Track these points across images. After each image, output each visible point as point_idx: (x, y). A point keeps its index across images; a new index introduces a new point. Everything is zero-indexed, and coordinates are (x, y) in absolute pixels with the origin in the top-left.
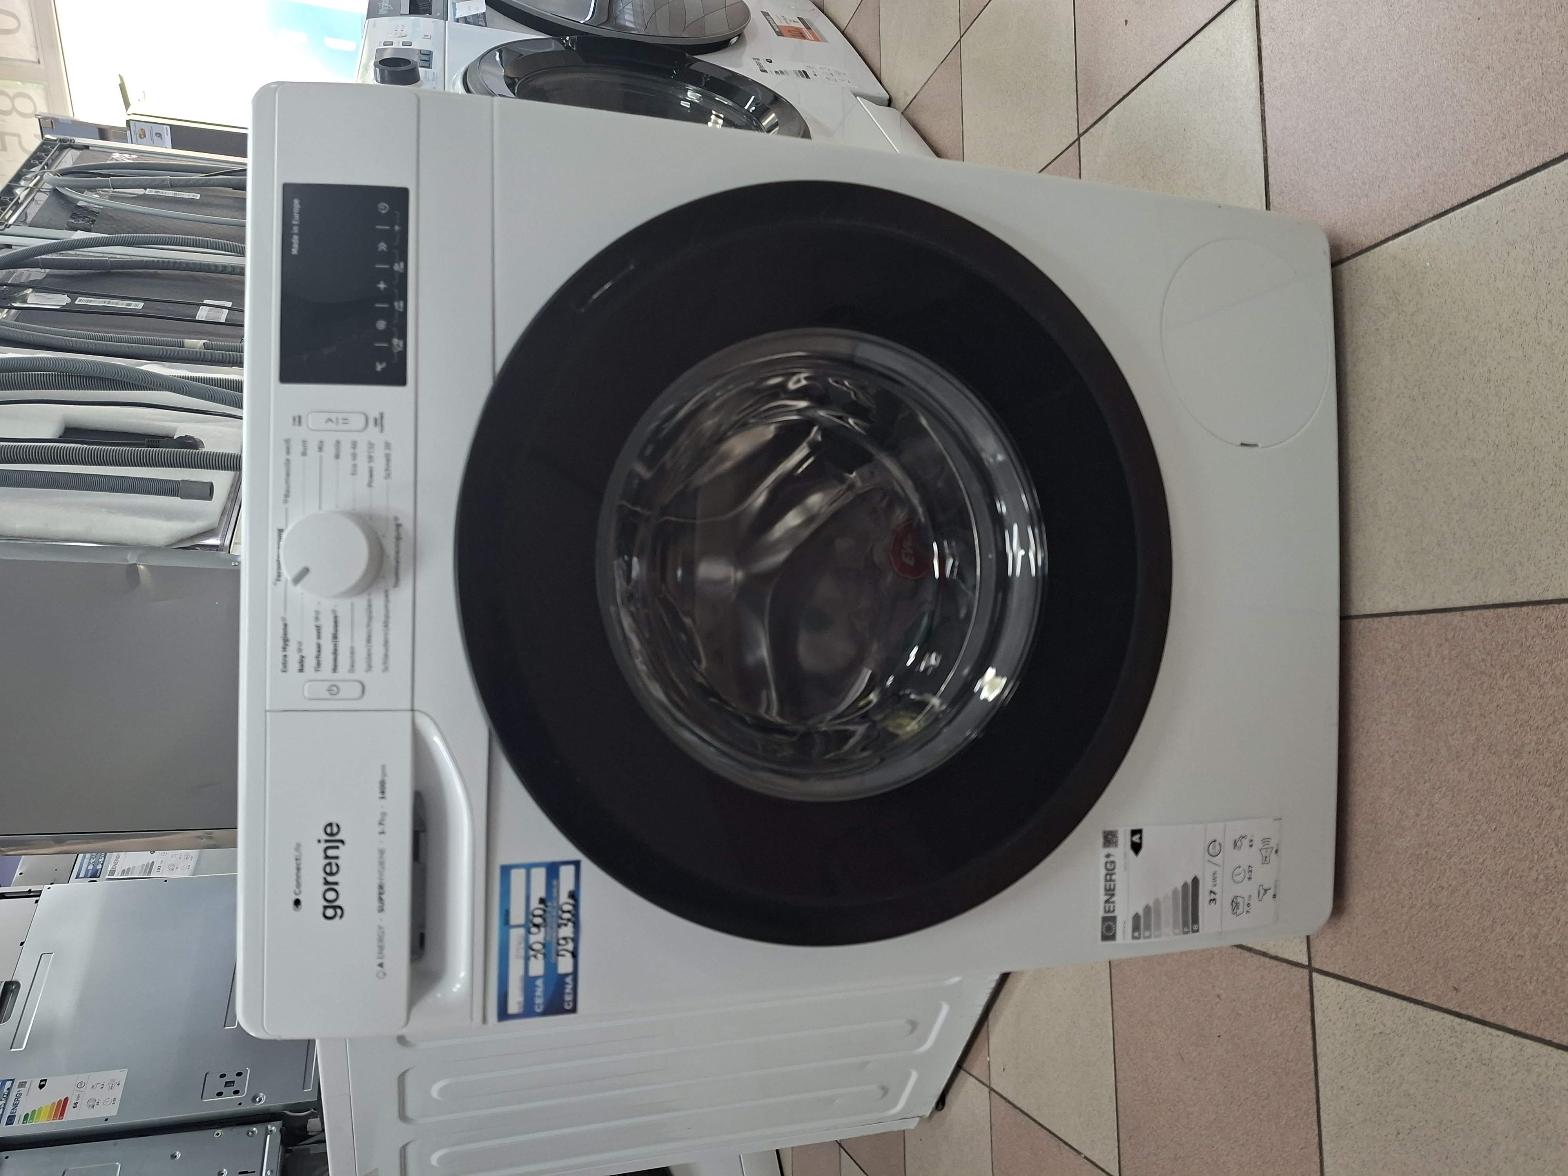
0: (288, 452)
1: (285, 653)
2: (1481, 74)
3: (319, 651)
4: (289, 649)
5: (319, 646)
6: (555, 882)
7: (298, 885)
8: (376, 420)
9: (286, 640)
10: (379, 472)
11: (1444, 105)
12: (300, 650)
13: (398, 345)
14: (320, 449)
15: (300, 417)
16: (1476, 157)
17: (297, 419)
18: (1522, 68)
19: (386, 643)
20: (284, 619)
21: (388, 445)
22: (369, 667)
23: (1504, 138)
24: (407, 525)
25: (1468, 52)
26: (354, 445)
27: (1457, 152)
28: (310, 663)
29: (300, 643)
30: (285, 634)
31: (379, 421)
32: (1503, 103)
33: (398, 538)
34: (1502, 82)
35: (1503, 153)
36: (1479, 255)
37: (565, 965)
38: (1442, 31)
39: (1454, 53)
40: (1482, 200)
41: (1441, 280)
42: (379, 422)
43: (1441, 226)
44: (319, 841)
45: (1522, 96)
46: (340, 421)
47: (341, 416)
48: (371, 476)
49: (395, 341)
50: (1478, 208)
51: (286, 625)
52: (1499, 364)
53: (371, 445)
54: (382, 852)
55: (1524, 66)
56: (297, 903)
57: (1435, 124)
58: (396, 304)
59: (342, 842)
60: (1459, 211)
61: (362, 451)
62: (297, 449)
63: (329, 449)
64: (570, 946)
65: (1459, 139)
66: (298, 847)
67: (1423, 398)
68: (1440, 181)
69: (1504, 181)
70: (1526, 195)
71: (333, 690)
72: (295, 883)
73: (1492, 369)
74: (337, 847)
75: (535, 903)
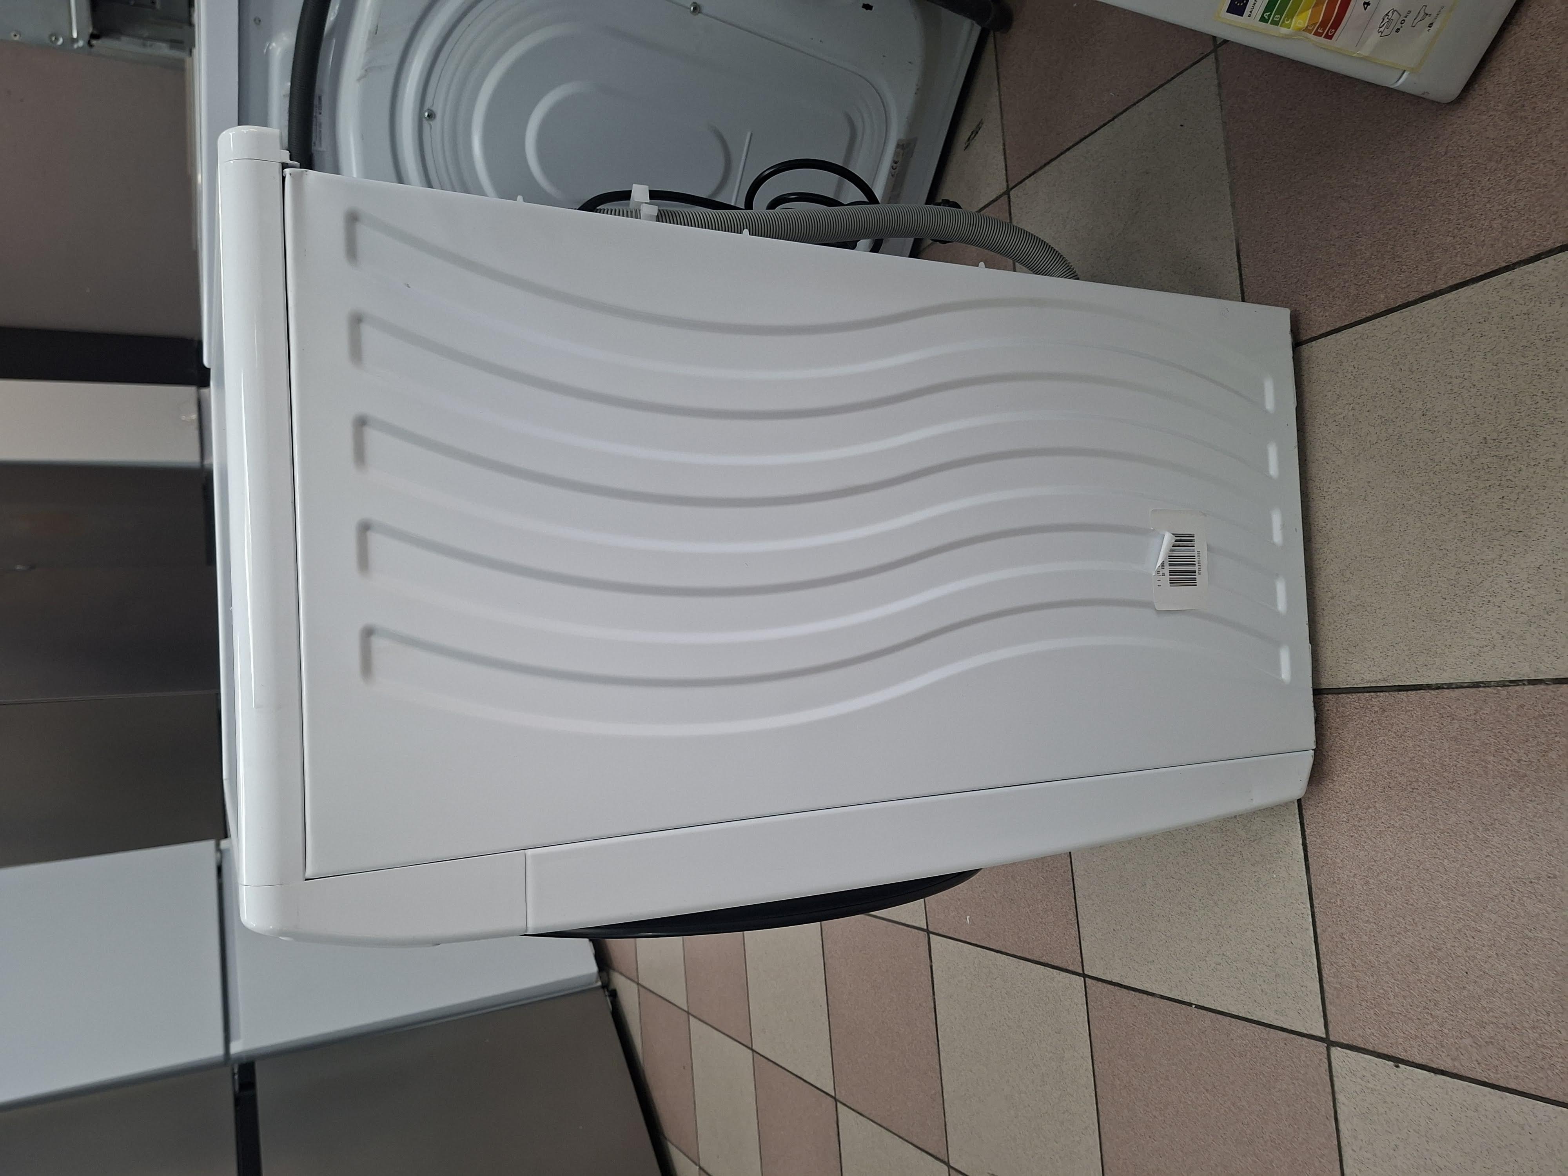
2: (1414, 961)
11: (1401, 920)
16: (1347, 938)
18: (1404, 997)
23: (1353, 965)
25: (1440, 953)
27: (1356, 922)
32: (1381, 973)
34: (1399, 977)
35: (1342, 961)
36: (1273, 923)
38: (1473, 934)
39: (1446, 940)
40: (1312, 935)
41: (1261, 886)
43: (1301, 894)
45: (1381, 991)
50: (1307, 929)
52: (1199, 919)
55: (1405, 999)
57: (1388, 906)
60: (1310, 912)
65: (1366, 927)
67: (1184, 852)
68: (1338, 900)
69: (1321, 956)
70: (1305, 971)
73: (1197, 913)
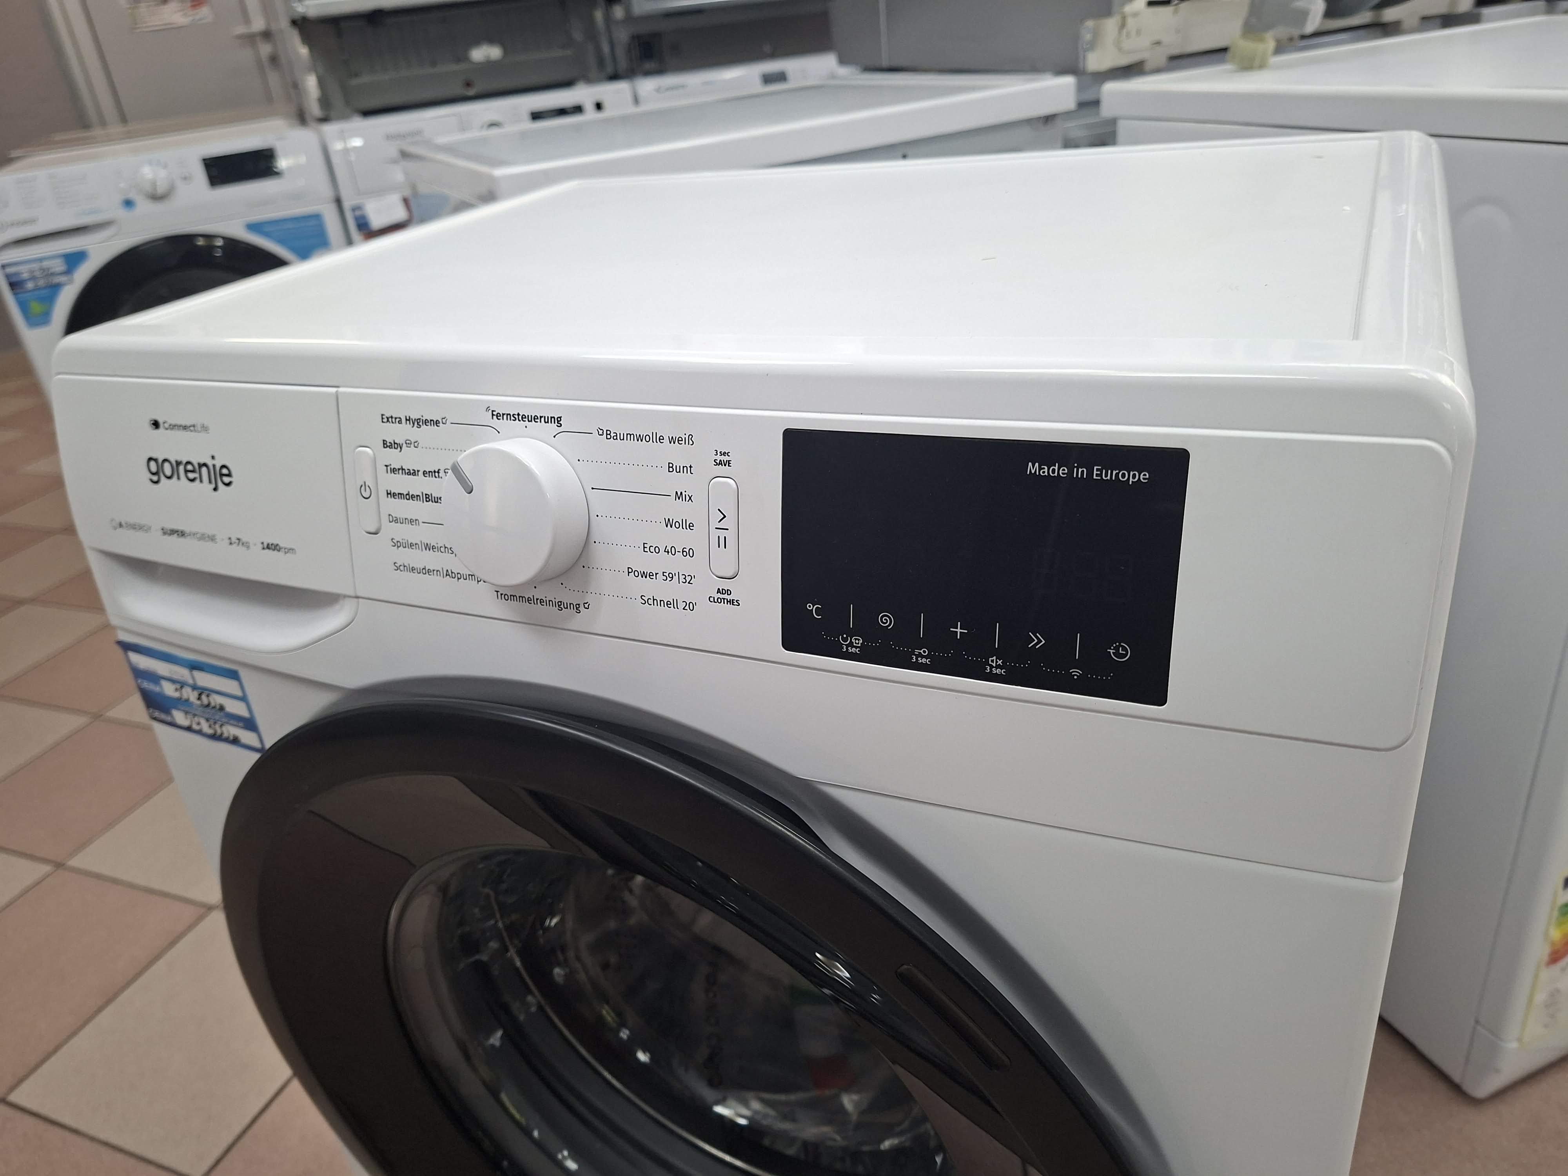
0: (672, 440)
1: (404, 420)
3: (409, 473)
4: (409, 426)
5: (414, 473)
6: (241, 724)
7: (173, 427)
8: (728, 592)
9: (418, 422)
10: (650, 588)
12: (408, 443)
13: (851, 645)
14: (679, 496)
15: (728, 463)
17: (726, 458)
19: (427, 571)
20: (444, 420)
21: (690, 606)
22: (397, 544)
24: (578, 620)
26: (687, 553)
28: (394, 458)
29: (416, 445)
30: (426, 422)
31: (726, 596)
33: (560, 605)
37: (179, 717)
42: (724, 597)
44: (213, 457)
46: (722, 534)
47: (731, 535)
48: (644, 575)
49: (858, 641)
51: (437, 423)
53: (688, 580)
54: (212, 538)
56: (156, 424)
58: (924, 651)
59: (215, 489)
61: (678, 564)
62: (678, 455)
63: (679, 511)
64: (195, 727)
66: (205, 429)
71: (365, 492)
72: (173, 423)
74: (210, 482)
75: (217, 700)
